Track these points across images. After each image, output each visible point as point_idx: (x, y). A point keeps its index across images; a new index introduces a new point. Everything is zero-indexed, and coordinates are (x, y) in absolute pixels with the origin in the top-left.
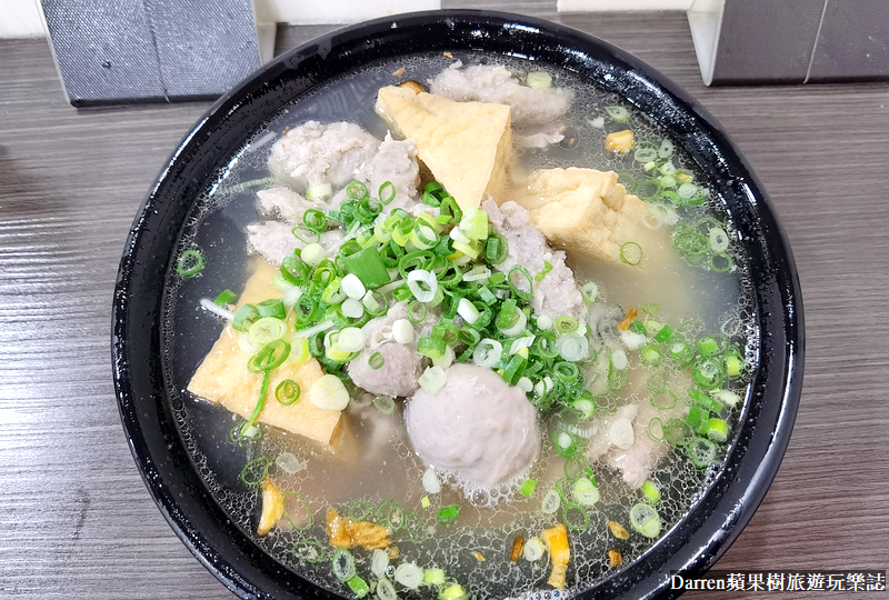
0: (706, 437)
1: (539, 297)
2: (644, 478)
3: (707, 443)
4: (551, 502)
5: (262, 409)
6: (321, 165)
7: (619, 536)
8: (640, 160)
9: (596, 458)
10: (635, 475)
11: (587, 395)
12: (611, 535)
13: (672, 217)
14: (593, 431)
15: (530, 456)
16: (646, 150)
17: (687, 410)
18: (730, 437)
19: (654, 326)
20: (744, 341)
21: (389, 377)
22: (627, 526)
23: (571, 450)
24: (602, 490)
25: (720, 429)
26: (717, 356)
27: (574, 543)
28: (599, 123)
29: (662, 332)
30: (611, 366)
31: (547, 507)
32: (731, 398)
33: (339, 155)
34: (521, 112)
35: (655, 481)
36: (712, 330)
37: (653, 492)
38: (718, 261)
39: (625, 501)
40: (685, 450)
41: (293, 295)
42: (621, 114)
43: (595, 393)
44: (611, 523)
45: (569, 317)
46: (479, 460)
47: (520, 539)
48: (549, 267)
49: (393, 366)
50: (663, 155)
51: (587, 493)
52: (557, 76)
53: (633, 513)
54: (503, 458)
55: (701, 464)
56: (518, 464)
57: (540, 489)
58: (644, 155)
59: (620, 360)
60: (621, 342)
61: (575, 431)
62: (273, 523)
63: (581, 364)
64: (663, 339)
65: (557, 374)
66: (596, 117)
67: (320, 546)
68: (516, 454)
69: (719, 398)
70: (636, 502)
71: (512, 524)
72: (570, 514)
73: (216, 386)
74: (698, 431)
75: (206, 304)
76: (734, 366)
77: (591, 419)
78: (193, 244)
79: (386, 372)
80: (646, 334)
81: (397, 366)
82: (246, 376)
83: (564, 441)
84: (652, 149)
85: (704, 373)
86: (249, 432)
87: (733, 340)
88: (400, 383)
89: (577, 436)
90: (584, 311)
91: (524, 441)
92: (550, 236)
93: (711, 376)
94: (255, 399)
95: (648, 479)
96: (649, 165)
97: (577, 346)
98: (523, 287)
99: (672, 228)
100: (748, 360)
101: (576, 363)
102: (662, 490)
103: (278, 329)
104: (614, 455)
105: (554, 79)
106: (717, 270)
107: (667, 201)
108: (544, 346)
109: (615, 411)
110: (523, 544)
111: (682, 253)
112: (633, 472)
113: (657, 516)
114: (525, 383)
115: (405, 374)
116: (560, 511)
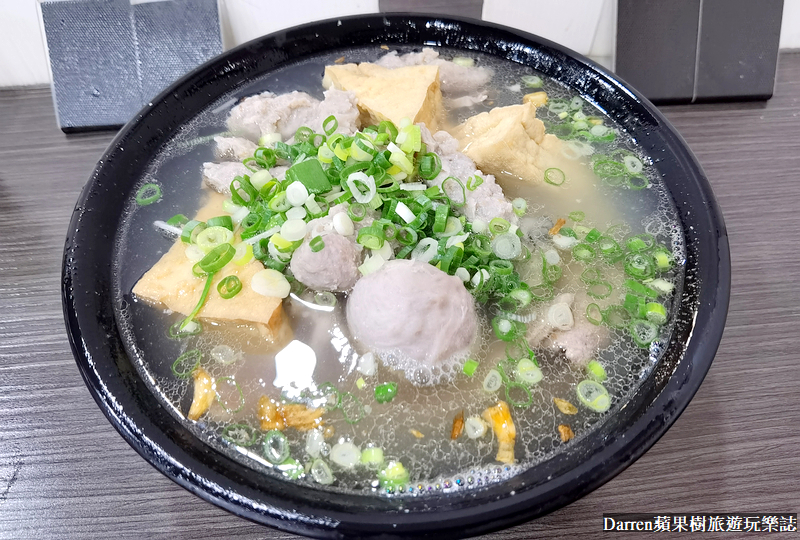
0: (646, 319)
1: (472, 203)
2: (587, 355)
3: (647, 323)
4: (493, 380)
5: (203, 305)
6: (273, 117)
7: (567, 412)
8: (555, 111)
9: (537, 342)
10: (579, 352)
11: (524, 286)
12: (558, 410)
13: (588, 149)
14: (533, 316)
15: (471, 337)
16: (559, 105)
17: (623, 297)
18: (669, 318)
19: (582, 229)
20: (669, 239)
21: (329, 260)
22: (575, 401)
23: (511, 333)
24: (545, 370)
25: (658, 311)
26: (646, 252)
27: (518, 420)
28: (516, 88)
29: (590, 234)
30: (545, 262)
31: (488, 386)
32: (665, 286)
33: (289, 110)
34: (449, 82)
35: (600, 360)
36: (639, 231)
37: (598, 369)
38: (635, 180)
39: (570, 378)
40: (626, 331)
41: (241, 214)
42: (535, 81)
43: (530, 285)
44: (556, 400)
45: (501, 222)
46: (419, 333)
47: (460, 418)
48: (480, 182)
49: (333, 250)
50: (574, 107)
51: (529, 373)
52: (479, 59)
53: (580, 390)
54: (443, 331)
55: (644, 342)
56: (458, 342)
57: (482, 369)
58: (557, 108)
59: (553, 258)
60: (553, 243)
61: (514, 317)
62: (204, 408)
63: (514, 262)
64: (593, 239)
65: (492, 268)
66: (515, 83)
67: (251, 427)
68: (456, 329)
69: (653, 286)
70: (582, 380)
71: (451, 403)
72: (513, 393)
73: (161, 288)
74: (637, 315)
75: (159, 224)
76: (663, 259)
77: (528, 306)
78: (154, 180)
79: (326, 255)
80: (575, 236)
81: (337, 251)
82: (191, 279)
83: (504, 326)
84: (564, 104)
85: (635, 265)
86: (189, 327)
87: (660, 238)
88: (340, 268)
89: (516, 322)
90: (515, 219)
91: (463, 317)
92: (479, 161)
93: (642, 268)
94: (197, 298)
95: (593, 358)
96: (563, 115)
97: (509, 246)
98: (457, 197)
99: (589, 158)
100: (676, 254)
101: (511, 260)
102: (607, 369)
103: (225, 236)
104: (554, 338)
105: (476, 60)
106: (635, 187)
107: (582, 139)
108: (479, 244)
109: (552, 298)
110: (463, 422)
111: (602, 176)
112: (576, 349)
113: (606, 392)
114: (463, 273)
115: (345, 259)
116: (502, 389)
